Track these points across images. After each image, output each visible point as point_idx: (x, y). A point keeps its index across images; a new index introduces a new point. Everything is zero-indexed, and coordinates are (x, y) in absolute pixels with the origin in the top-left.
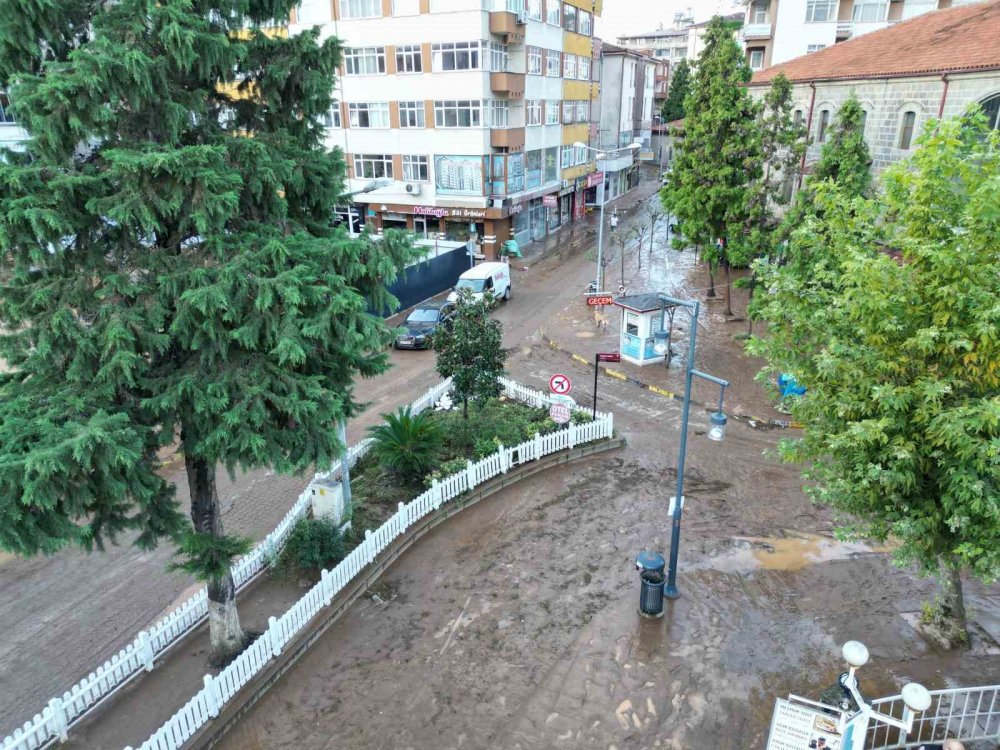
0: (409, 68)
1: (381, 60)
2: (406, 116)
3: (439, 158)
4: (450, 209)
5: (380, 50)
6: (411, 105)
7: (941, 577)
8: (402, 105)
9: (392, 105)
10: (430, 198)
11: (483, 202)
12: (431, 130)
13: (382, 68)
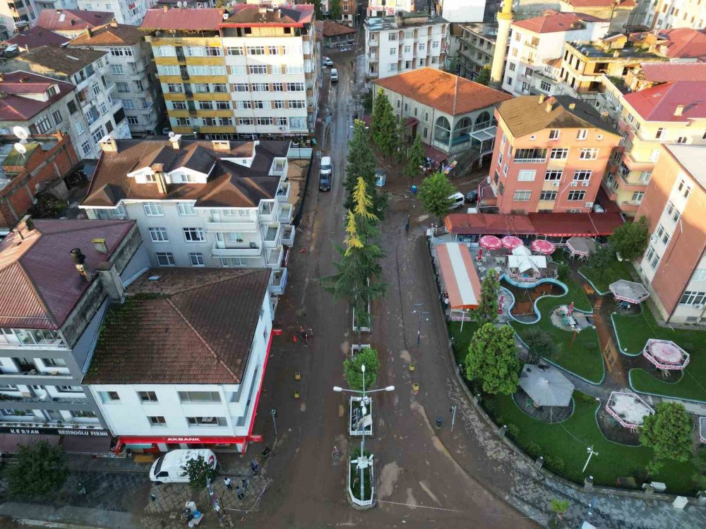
0: (278, 90)
1: (267, 87)
2: (277, 105)
3: (291, 118)
4: (296, 134)
5: (267, 84)
6: (279, 101)
7: (439, 217)
8: (276, 101)
9: (272, 102)
10: (287, 130)
11: (307, 131)
12: (287, 110)
13: (267, 90)
